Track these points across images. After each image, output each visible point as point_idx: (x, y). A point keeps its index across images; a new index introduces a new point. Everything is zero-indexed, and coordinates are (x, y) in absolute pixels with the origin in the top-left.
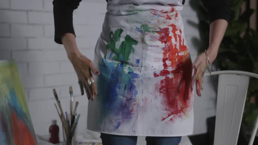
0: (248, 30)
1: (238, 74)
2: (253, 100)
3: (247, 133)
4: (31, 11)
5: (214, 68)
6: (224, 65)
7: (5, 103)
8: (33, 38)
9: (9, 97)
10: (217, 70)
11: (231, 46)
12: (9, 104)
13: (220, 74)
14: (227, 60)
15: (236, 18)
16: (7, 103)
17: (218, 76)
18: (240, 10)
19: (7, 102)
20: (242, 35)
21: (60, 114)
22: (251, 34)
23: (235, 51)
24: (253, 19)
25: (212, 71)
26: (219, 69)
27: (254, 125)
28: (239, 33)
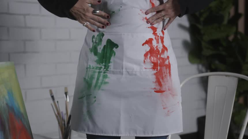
0: (237, 33)
1: (226, 76)
2: (241, 100)
3: (236, 132)
4: (29, 15)
5: (204, 70)
6: (213, 67)
7: (3, 103)
8: (30, 40)
9: (7, 97)
10: (207, 72)
11: (221, 48)
12: (7, 104)
13: (210, 75)
14: (217, 62)
15: (225, 22)
16: (5, 104)
17: (207, 77)
18: (229, 14)
19: (5, 102)
20: (231, 38)
21: (56, 113)
22: (239, 37)
23: (224, 53)
24: (241, 23)
25: (203, 72)
26: (209, 71)
27: (242, 124)
28: (227, 37)
